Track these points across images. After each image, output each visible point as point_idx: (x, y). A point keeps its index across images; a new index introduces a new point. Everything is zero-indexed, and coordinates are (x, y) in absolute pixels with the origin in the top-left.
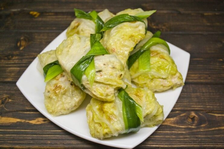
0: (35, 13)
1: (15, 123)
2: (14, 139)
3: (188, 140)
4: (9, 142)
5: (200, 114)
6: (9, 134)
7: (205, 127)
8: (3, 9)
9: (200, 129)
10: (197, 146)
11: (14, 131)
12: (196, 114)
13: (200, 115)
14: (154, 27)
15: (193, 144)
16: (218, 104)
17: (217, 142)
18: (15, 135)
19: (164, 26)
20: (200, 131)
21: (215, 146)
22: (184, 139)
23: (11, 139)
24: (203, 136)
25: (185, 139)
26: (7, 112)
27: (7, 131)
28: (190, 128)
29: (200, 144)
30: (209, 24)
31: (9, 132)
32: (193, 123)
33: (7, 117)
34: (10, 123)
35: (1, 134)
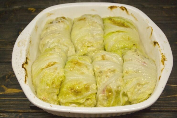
0: (32, 9)
1: (18, 93)
2: (17, 105)
4: (13, 107)
6: (14, 101)
7: (163, 95)
8: (7, 6)
10: (157, 109)
11: (17, 99)
16: (174, 77)
17: (173, 106)
18: (18, 102)
21: (171, 109)
23: (15, 105)
24: (162, 102)
26: (12, 85)
27: (12, 99)
29: (160, 107)
30: (167, 15)
31: (14, 99)
33: (12, 89)
34: (14, 93)
35: (8, 101)
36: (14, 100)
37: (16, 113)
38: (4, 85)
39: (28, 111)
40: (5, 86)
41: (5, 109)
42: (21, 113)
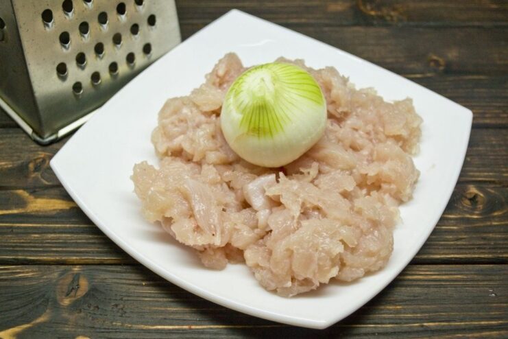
1: (66, 210)
2: (65, 244)
3: (464, 243)
4: (54, 249)
5: (489, 190)
6: (55, 233)
7: (501, 218)
9: (490, 221)
10: (486, 256)
11: (66, 228)
12: (481, 189)
13: (490, 192)
14: (373, 13)
15: (476, 251)
18: (69, 235)
19: (394, 10)
20: (491, 226)
22: (456, 242)
23: (59, 243)
24: (498, 236)
25: (459, 243)
26: (46, 188)
27: (48, 228)
28: (468, 219)
29: (494, 251)
30: (494, 6)
31: (55, 228)
32: (475, 209)
33: (47, 199)
34: (54, 210)
35: (35, 233)
36: (54, 231)
37: (63, 267)
38: (24, 189)
39: (97, 262)
40: (28, 192)
41: (27, 256)
42: (78, 266)
